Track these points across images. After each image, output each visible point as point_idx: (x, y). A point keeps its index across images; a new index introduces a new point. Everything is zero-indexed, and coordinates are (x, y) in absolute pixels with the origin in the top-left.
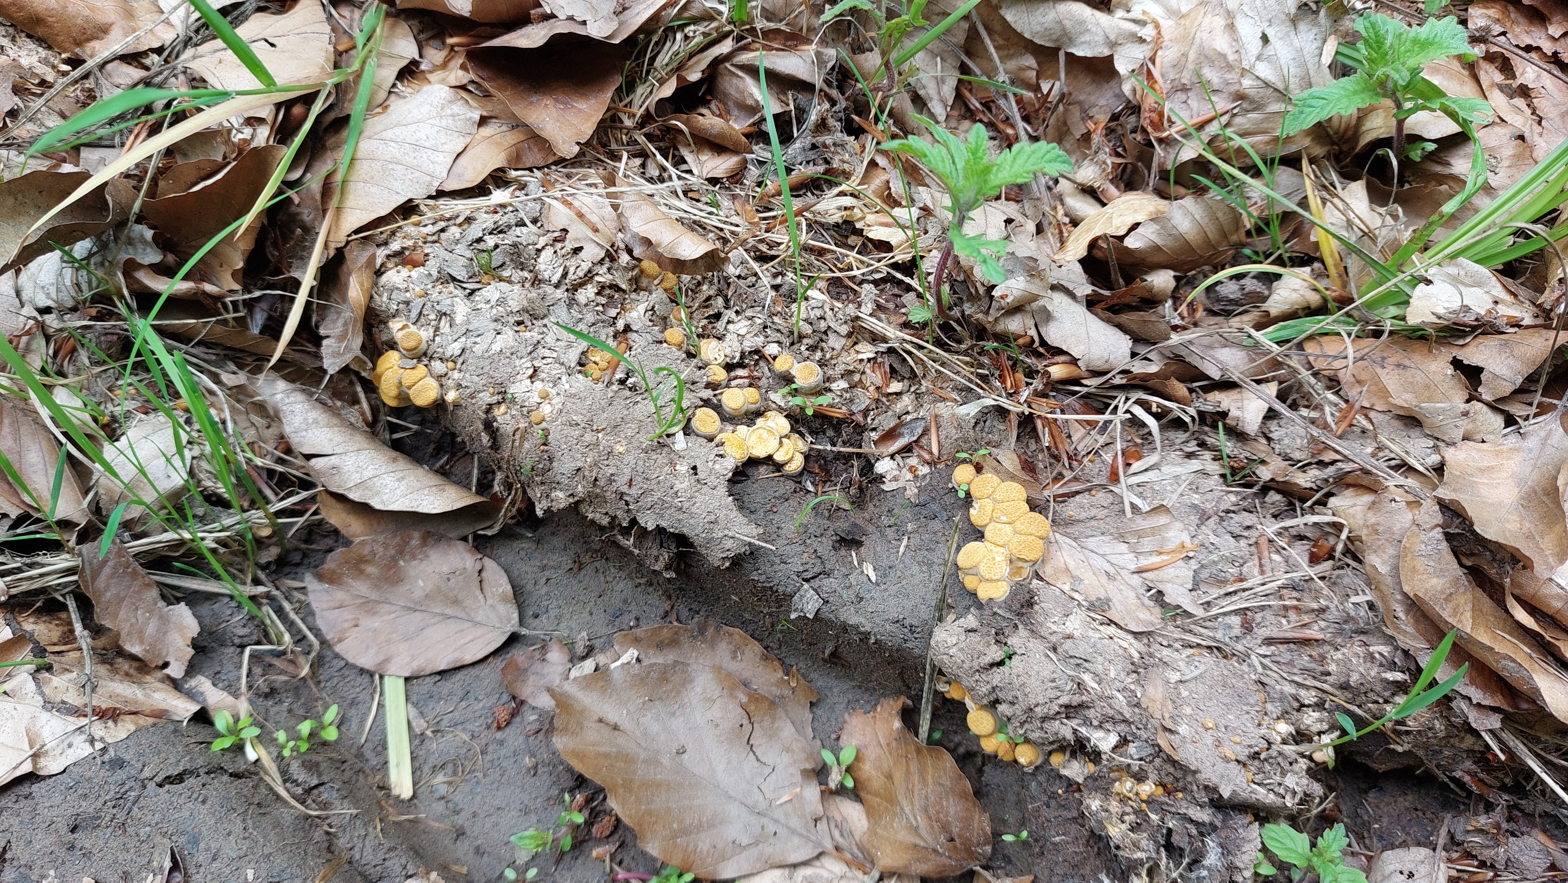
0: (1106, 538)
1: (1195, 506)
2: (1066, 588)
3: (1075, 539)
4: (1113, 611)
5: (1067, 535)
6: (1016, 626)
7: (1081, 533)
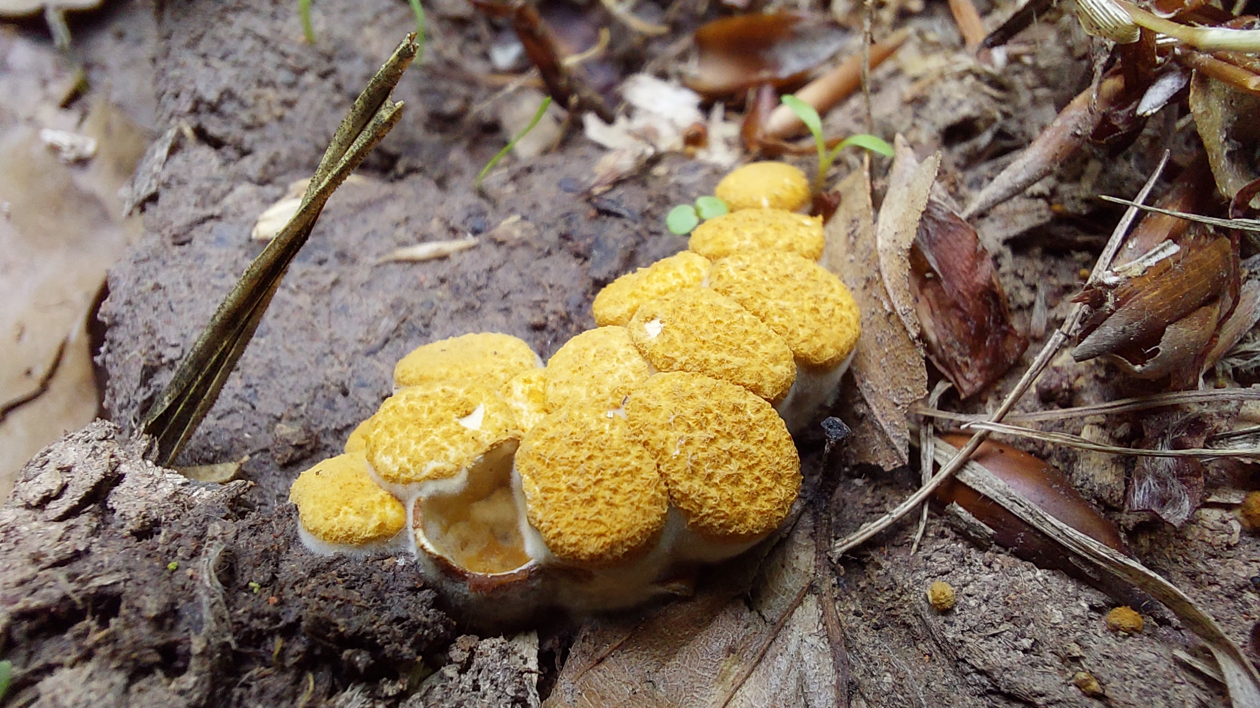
5: (841, 646)
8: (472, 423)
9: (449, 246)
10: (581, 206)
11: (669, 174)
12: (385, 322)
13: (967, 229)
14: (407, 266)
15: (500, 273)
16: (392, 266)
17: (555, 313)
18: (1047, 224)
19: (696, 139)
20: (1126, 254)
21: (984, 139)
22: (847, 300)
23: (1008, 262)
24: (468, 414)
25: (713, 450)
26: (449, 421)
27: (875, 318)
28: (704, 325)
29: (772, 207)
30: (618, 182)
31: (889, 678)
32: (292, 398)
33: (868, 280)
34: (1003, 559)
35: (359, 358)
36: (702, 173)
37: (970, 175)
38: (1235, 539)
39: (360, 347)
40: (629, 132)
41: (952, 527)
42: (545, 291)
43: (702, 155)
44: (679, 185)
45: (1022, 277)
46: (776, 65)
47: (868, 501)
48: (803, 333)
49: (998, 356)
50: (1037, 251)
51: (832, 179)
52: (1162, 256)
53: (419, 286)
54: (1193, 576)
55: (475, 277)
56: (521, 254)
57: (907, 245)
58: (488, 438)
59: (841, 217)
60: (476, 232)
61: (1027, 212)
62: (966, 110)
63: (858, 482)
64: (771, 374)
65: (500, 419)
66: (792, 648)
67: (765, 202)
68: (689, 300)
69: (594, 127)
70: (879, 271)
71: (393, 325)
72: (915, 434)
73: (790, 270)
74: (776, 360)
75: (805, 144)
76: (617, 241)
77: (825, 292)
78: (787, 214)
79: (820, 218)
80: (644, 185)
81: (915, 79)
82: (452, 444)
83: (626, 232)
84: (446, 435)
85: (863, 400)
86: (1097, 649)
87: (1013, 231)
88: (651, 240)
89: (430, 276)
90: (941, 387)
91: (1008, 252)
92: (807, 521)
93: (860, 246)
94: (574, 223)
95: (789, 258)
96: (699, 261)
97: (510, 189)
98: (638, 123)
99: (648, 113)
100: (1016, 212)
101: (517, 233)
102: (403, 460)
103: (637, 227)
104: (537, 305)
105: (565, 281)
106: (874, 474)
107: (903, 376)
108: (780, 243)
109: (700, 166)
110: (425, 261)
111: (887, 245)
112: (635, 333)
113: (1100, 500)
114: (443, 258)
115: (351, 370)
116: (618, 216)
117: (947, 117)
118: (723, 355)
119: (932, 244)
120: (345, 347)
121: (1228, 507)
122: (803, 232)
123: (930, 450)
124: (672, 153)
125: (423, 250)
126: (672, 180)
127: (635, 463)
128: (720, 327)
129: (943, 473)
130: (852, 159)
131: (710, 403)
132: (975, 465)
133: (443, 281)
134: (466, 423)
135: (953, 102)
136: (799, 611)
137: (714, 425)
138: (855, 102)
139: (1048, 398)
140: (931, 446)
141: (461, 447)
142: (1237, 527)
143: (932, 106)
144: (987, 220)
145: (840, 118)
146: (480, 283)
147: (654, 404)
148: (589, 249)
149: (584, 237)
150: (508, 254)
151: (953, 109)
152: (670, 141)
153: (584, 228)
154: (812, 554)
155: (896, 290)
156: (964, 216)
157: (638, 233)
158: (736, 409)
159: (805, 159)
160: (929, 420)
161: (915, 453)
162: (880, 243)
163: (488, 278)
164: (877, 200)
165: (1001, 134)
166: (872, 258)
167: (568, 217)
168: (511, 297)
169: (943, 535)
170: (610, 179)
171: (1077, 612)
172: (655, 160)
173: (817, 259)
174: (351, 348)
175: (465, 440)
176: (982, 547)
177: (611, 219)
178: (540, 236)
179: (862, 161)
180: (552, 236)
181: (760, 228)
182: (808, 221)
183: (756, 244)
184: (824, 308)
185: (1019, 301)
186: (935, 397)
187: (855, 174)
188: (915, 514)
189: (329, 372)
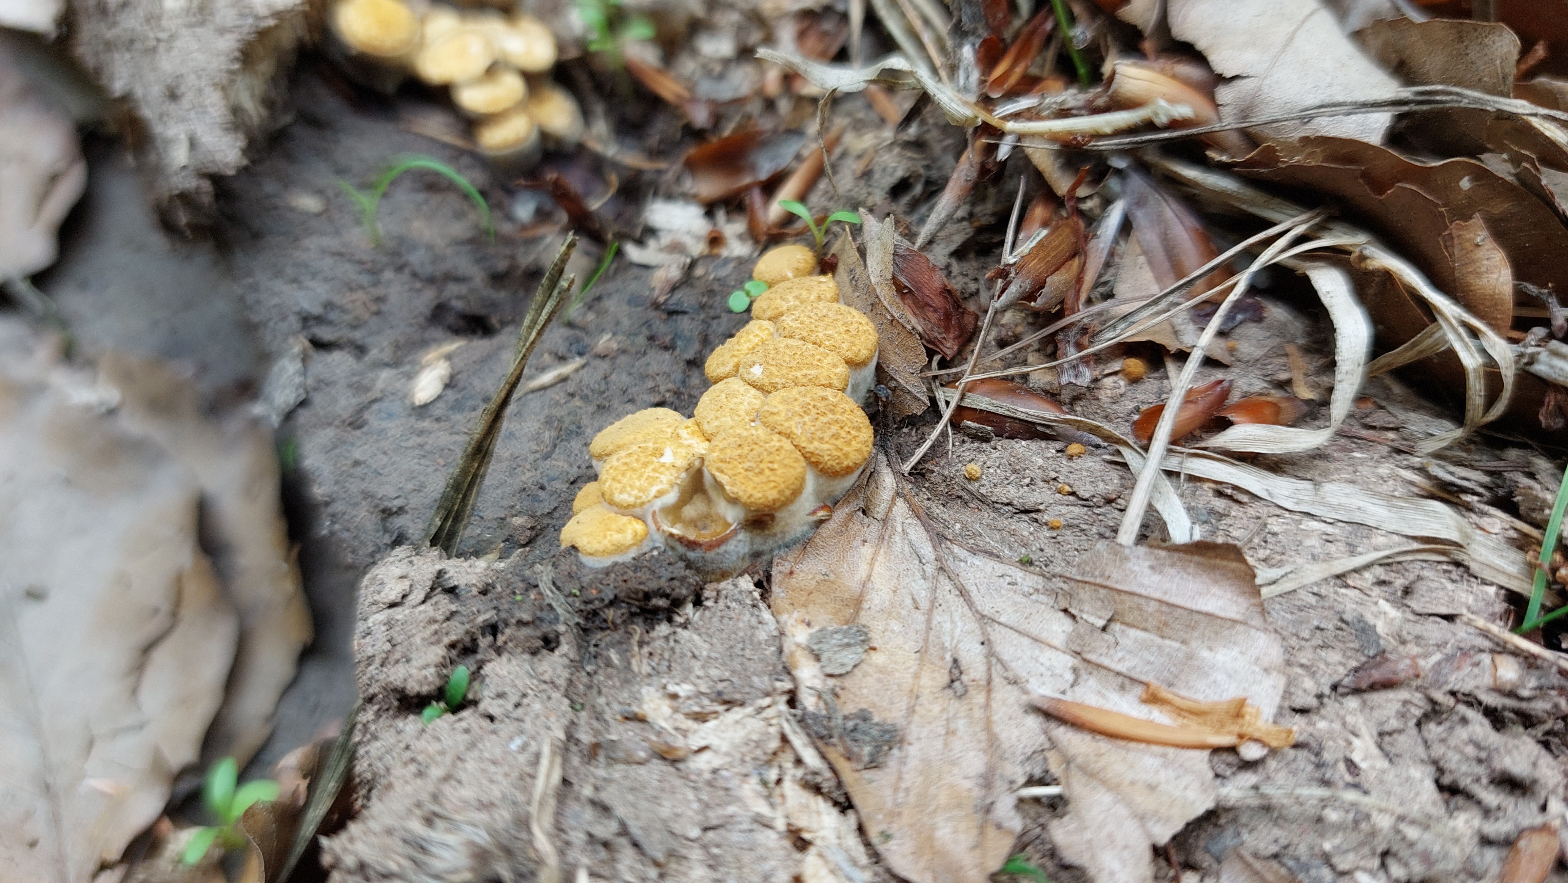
0: (1028, 580)
1: (1364, 630)
2: (800, 635)
3: (939, 538)
4: (882, 779)
5: (925, 518)
6: (550, 643)
7: (967, 533)
8: (668, 458)
9: (566, 369)
10: (652, 314)
11: (706, 273)
12: (547, 434)
13: (920, 256)
14: (542, 392)
15: (614, 377)
16: (530, 396)
17: (668, 391)
18: (972, 237)
19: (715, 241)
20: (1019, 243)
21: (918, 189)
22: (864, 320)
23: (956, 268)
24: (662, 455)
25: (818, 423)
26: (652, 463)
27: (884, 326)
28: (787, 359)
29: (795, 276)
30: (674, 289)
31: (958, 526)
32: (505, 503)
33: (872, 305)
34: (1001, 443)
35: (540, 463)
36: (731, 266)
37: (915, 217)
38: (1122, 390)
39: (538, 456)
40: (661, 250)
41: (968, 435)
42: (654, 379)
43: (725, 252)
44: (717, 280)
45: (967, 275)
46: (753, 168)
47: (915, 439)
48: (845, 346)
49: (962, 328)
50: (972, 255)
51: (827, 245)
52: (1038, 239)
53: (557, 404)
54: (1106, 417)
55: (597, 386)
56: (623, 360)
57: (889, 276)
58: (681, 463)
59: (841, 269)
60: (581, 354)
61: (958, 232)
62: (900, 173)
63: (905, 430)
64: (836, 374)
65: (683, 451)
66: (899, 529)
67: (790, 275)
68: (771, 347)
69: (633, 252)
70: (877, 297)
71: (554, 434)
72: (930, 390)
73: (825, 311)
74: (835, 366)
75: (798, 225)
76: (691, 331)
77: (850, 319)
78: (808, 278)
79: (830, 275)
80: (692, 286)
81: (859, 157)
82: (661, 473)
83: (695, 323)
84: (654, 470)
85: (892, 378)
86: (1064, 470)
87: (953, 247)
88: (715, 323)
89: (562, 395)
90: (937, 358)
91: (954, 262)
92: (882, 458)
93: (861, 286)
94: (654, 327)
95: (821, 305)
96: (766, 324)
97: (591, 316)
98: (665, 240)
99: (670, 231)
100: (951, 235)
101: (615, 346)
102: (635, 492)
103: (702, 316)
104: (653, 390)
105: (665, 368)
106: (913, 421)
107: (911, 356)
108: (812, 298)
109: (727, 261)
110: (553, 385)
111: (878, 280)
112: (746, 377)
113: (1046, 392)
114: (564, 379)
115: (538, 472)
116: (684, 313)
117: (889, 181)
118: (804, 372)
119: (902, 271)
120: (526, 459)
121: (1115, 373)
122: (823, 287)
123: (941, 395)
124: (702, 257)
125: (547, 378)
126: (712, 277)
127: (778, 444)
128: (797, 356)
129: (953, 405)
130: (836, 229)
131: (808, 400)
132: (970, 394)
133: (572, 395)
134: (662, 460)
135: (890, 170)
136: (895, 509)
137: (814, 411)
138: (823, 185)
139: (1002, 344)
140: (941, 393)
141: (667, 473)
142: (1122, 383)
143: (877, 176)
144: (935, 245)
145: (816, 198)
146: (602, 389)
147: (776, 410)
148: (673, 341)
149: (666, 334)
150: (613, 364)
151: (891, 175)
152: (698, 248)
153: (661, 327)
154: (891, 475)
155: (891, 305)
156: (916, 248)
157: (703, 321)
158: (824, 399)
159: (802, 236)
160: (935, 377)
161: (933, 401)
162: (873, 280)
163: (607, 384)
164: (862, 252)
165: (928, 183)
166: (870, 290)
167: (647, 323)
168: (629, 391)
169: (964, 442)
170: (667, 289)
171: (1049, 455)
172: (693, 265)
173: (837, 301)
174: (531, 458)
175: (668, 469)
176: (987, 440)
177: (680, 317)
178: (633, 343)
179: (844, 230)
180: (641, 340)
181: (796, 292)
182: (823, 279)
183: (797, 303)
184: (852, 328)
185: (969, 291)
186: (934, 364)
187: (841, 239)
188: (944, 434)
189: (524, 478)
